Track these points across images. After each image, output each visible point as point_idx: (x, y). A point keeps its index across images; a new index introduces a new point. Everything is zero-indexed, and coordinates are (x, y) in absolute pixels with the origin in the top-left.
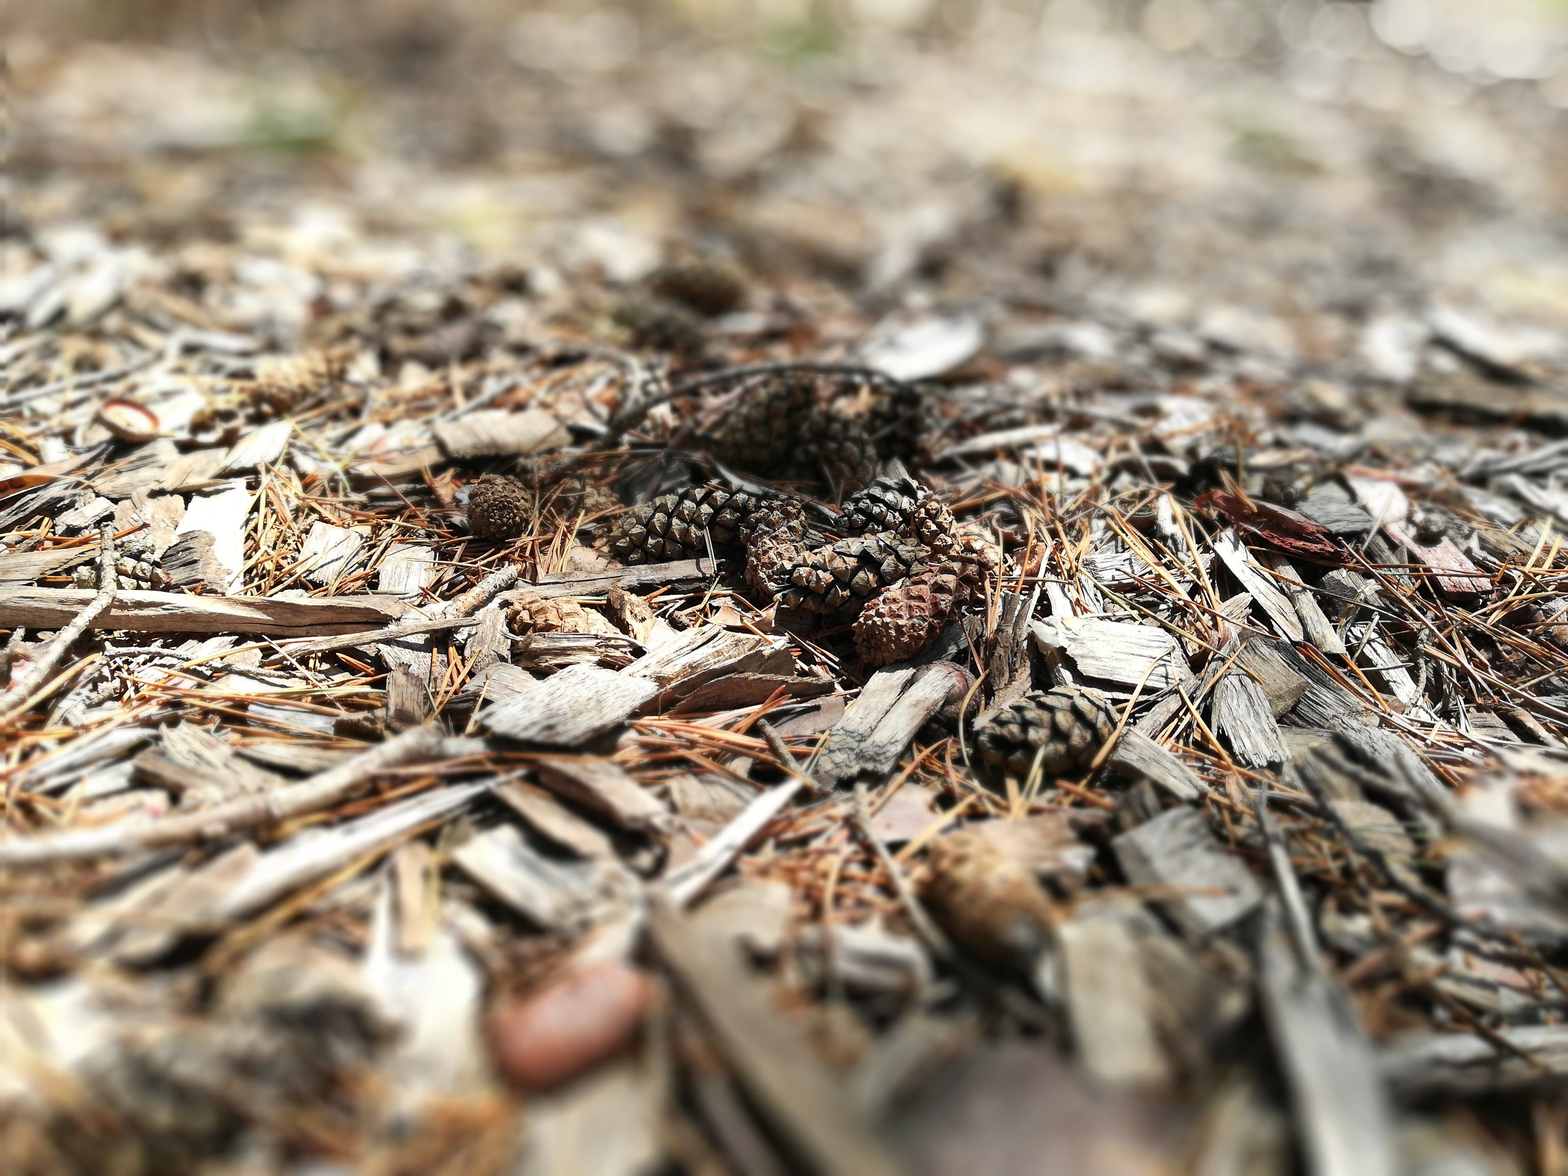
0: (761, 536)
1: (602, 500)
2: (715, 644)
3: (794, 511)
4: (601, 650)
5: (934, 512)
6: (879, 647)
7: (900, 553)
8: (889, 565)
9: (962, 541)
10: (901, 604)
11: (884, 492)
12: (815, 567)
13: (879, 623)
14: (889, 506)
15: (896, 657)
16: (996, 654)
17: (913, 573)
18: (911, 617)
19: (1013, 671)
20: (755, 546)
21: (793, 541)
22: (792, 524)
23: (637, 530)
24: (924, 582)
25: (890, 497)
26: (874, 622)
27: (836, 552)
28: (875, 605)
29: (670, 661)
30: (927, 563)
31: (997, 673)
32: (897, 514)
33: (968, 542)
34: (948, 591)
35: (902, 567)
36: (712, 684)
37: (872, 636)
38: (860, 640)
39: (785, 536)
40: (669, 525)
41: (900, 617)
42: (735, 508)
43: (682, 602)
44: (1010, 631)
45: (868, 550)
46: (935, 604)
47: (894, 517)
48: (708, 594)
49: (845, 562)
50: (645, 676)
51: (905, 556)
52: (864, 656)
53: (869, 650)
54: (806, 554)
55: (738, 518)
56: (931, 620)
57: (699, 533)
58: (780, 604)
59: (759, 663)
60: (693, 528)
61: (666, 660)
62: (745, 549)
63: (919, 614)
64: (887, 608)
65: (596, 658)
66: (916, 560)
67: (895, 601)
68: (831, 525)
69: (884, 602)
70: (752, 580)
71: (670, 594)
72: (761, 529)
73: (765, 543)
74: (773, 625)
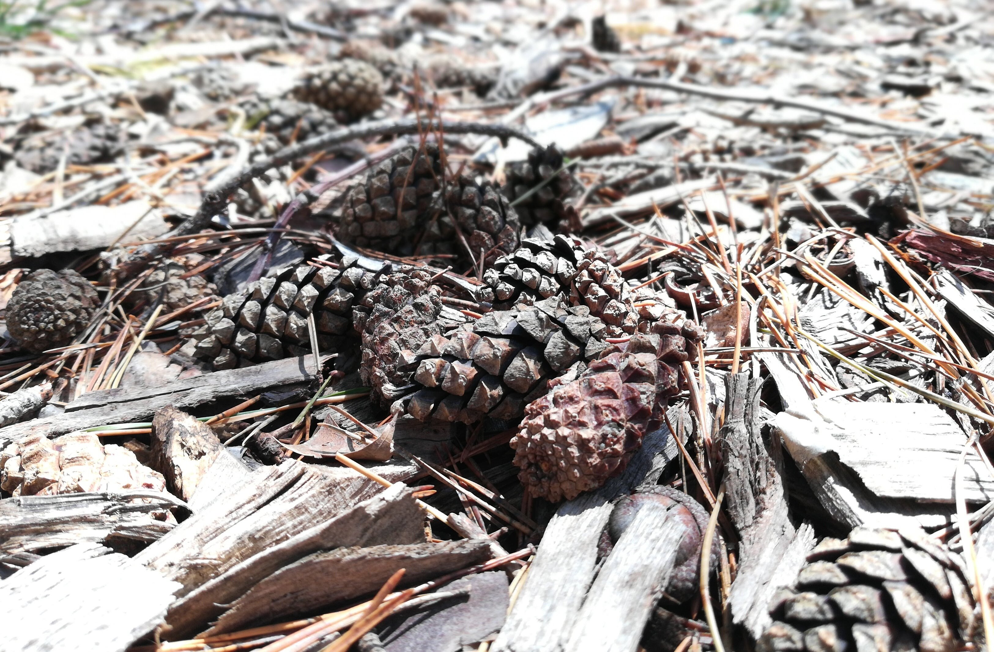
0: (378, 319)
1: (193, 292)
2: (295, 495)
3: (422, 284)
4: (113, 518)
5: (600, 273)
6: (555, 475)
7: (570, 327)
8: (555, 346)
9: (636, 307)
10: (582, 404)
11: (535, 255)
12: (449, 357)
13: (551, 438)
14: (543, 271)
15: (581, 488)
16: (731, 469)
17: (590, 354)
18: (600, 424)
19: (758, 492)
20: (370, 333)
21: (421, 323)
22: (420, 300)
23: (226, 324)
24: (611, 367)
25: (542, 259)
26: (544, 437)
27: (479, 333)
28: (542, 408)
29: (219, 531)
30: (604, 339)
31: (738, 501)
32: (553, 280)
33: (644, 308)
34: (648, 378)
35: (574, 347)
36: (278, 578)
37: (542, 458)
38: (524, 464)
39: (409, 316)
40: (262, 315)
41: (583, 424)
42: (346, 286)
43: (271, 418)
44: (744, 431)
45: (524, 325)
46: (633, 401)
47: (550, 283)
48: (310, 403)
49: (492, 346)
50: (172, 565)
51: (577, 330)
52: (531, 489)
53: (539, 480)
54: (435, 338)
55: (351, 299)
56: (629, 425)
57: (301, 323)
58: (401, 414)
59: (361, 528)
60: (293, 317)
61: (211, 529)
62: (359, 339)
63: (610, 418)
64: (561, 412)
65: (104, 534)
66: (591, 335)
67: (571, 400)
68: (470, 299)
69: (555, 402)
70: (369, 379)
71: (258, 408)
72: (378, 310)
73: (382, 327)
74: (392, 450)
